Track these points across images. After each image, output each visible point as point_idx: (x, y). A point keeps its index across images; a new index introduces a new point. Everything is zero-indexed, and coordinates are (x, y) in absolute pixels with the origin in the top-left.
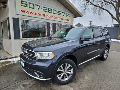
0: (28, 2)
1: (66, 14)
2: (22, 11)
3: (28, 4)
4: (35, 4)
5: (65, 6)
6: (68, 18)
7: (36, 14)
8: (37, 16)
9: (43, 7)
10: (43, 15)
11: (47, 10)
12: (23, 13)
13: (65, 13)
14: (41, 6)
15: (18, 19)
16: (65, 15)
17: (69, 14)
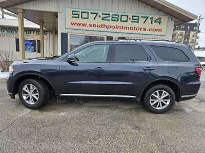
0: (81, 11)
1: (152, 18)
2: (73, 24)
3: (80, 13)
4: (90, 12)
5: (149, 5)
6: (156, 26)
7: (90, 25)
8: (92, 28)
9: (103, 14)
10: (102, 26)
11: (109, 17)
12: (73, 27)
13: (150, 17)
14: (100, 13)
15: (66, 34)
16: (149, 21)
17: (160, 18)
